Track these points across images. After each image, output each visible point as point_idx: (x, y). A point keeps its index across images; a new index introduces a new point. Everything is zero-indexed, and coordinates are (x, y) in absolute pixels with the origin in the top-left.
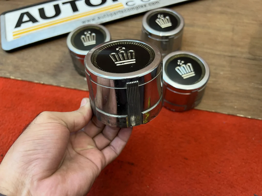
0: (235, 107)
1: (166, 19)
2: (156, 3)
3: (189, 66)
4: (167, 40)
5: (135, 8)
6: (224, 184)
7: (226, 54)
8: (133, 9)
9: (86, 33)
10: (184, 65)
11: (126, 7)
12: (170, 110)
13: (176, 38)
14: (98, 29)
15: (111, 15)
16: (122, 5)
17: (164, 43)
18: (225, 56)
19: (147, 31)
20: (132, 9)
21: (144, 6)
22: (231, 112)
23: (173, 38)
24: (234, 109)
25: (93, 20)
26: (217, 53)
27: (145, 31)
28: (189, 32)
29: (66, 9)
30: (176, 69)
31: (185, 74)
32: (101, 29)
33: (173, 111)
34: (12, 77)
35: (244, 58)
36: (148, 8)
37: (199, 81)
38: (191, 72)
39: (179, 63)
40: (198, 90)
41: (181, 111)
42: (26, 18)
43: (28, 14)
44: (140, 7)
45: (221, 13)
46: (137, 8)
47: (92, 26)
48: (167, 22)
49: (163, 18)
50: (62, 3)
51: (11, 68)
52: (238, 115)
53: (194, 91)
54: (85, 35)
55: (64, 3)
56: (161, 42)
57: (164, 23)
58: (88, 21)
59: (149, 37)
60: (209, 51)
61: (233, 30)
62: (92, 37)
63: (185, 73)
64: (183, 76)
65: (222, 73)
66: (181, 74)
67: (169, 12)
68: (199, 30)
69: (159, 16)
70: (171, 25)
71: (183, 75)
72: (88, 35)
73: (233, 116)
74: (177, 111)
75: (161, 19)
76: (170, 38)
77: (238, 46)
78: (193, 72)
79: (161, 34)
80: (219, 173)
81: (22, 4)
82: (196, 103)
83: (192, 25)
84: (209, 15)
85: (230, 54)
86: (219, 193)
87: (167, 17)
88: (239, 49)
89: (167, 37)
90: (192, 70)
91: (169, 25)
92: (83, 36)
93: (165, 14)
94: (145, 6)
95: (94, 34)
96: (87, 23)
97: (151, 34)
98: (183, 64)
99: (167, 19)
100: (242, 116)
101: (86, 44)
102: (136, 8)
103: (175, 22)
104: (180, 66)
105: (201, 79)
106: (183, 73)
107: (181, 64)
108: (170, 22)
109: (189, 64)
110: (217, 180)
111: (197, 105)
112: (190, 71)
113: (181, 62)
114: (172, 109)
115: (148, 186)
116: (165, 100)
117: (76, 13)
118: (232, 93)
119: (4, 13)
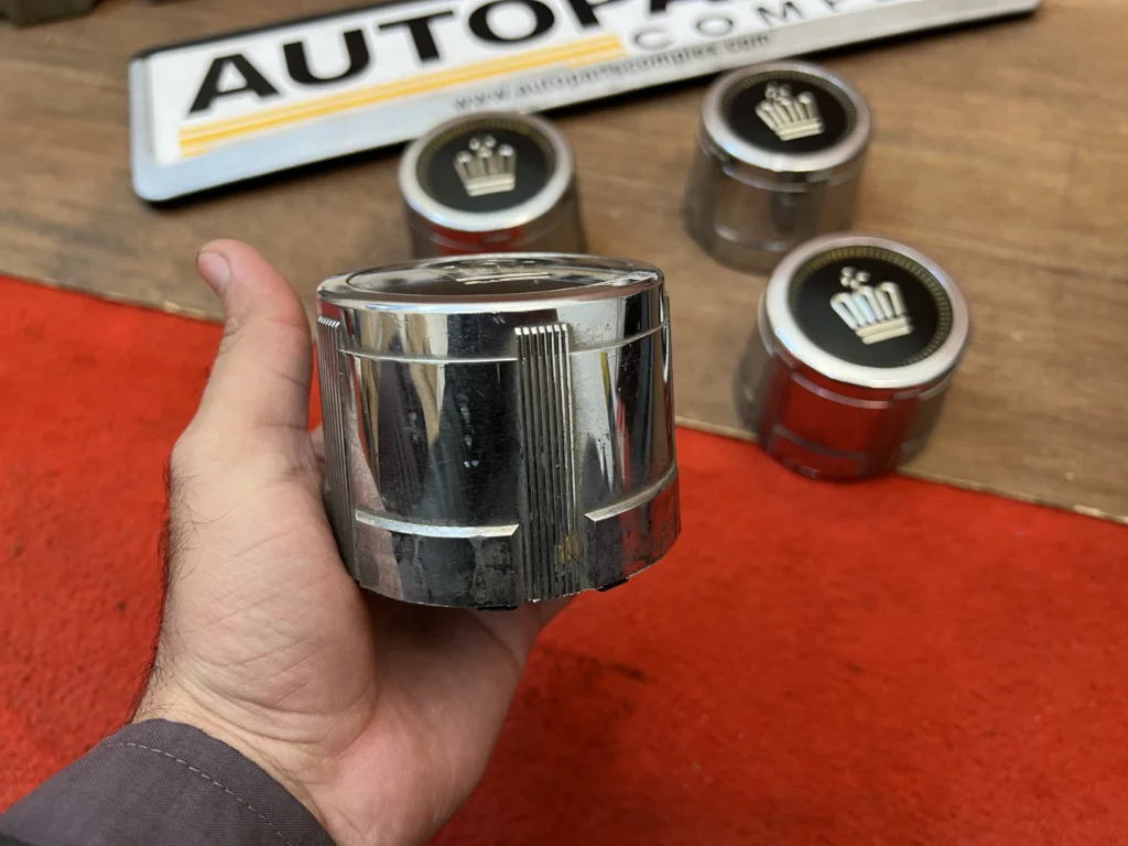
0: (1070, 476)
1: (798, 107)
2: (757, 43)
3: (887, 294)
4: (799, 189)
5: (670, 59)
6: (1008, 778)
7: (1040, 259)
8: (664, 62)
9: (475, 146)
10: (867, 291)
11: (633, 51)
12: (796, 470)
13: (836, 181)
14: (523, 130)
15: (573, 79)
16: (617, 46)
17: (786, 202)
18: (1033, 269)
19: (721, 150)
20: (659, 60)
21: (704, 52)
22: (1049, 494)
23: (824, 182)
24: (1066, 482)
25: (501, 95)
26: (1003, 253)
27: (712, 150)
28: (886, 164)
29: (392, 50)
30: (835, 305)
31: (868, 324)
32: (536, 131)
33: (808, 477)
34: (171, 306)
35: (1116, 280)
36: (725, 59)
37: (926, 357)
38: (895, 316)
39: (844, 282)
40: (918, 390)
41: (841, 478)
42: (231, 78)
43: (241, 62)
44: (691, 55)
45: (1027, 93)
46: (678, 59)
47: (502, 120)
48: (802, 115)
49: (786, 103)
50: (377, 25)
51: (166, 272)
52: (1080, 509)
53: (902, 396)
54: (473, 153)
55: (384, 27)
56: (775, 196)
57: (790, 118)
58: (481, 100)
59: (728, 172)
60: (966, 244)
61: (1073, 165)
62: (501, 163)
63: (871, 319)
64: (860, 333)
65: (1017, 336)
66: (852, 324)
67: (813, 76)
68: (930, 157)
69: (770, 91)
70: (817, 132)
71: (859, 326)
72: (485, 154)
73: (1057, 510)
74: (825, 478)
75: (778, 102)
76: (814, 179)
77: (1090, 229)
78: (903, 320)
79: (779, 163)
80: (992, 734)
81: (215, 23)
82: (906, 447)
83: (902, 138)
84: (974, 99)
85: (1054, 262)
86: (987, 814)
87: (805, 99)
88: (1095, 243)
89: (800, 177)
90: (899, 309)
91: (812, 127)
92: (464, 158)
93: (796, 86)
94: (711, 49)
95: (507, 152)
96: (474, 109)
97: (734, 162)
98: (863, 284)
99: (804, 106)
100: (1095, 512)
101: (477, 187)
102: (674, 58)
103: (836, 118)
104: (849, 290)
105: (935, 350)
106: (862, 322)
107: (853, 284)
108: (815, 116)
109: (889, 287)
110: (978, 761)
111: (911, 456)
112: (889, 313)
113: (854, 276)
114: (804, 468)
115: (698, 766)
116: (779, 430)
117: (432, 68)
118: (1055, 420)
119: (145, 54)
